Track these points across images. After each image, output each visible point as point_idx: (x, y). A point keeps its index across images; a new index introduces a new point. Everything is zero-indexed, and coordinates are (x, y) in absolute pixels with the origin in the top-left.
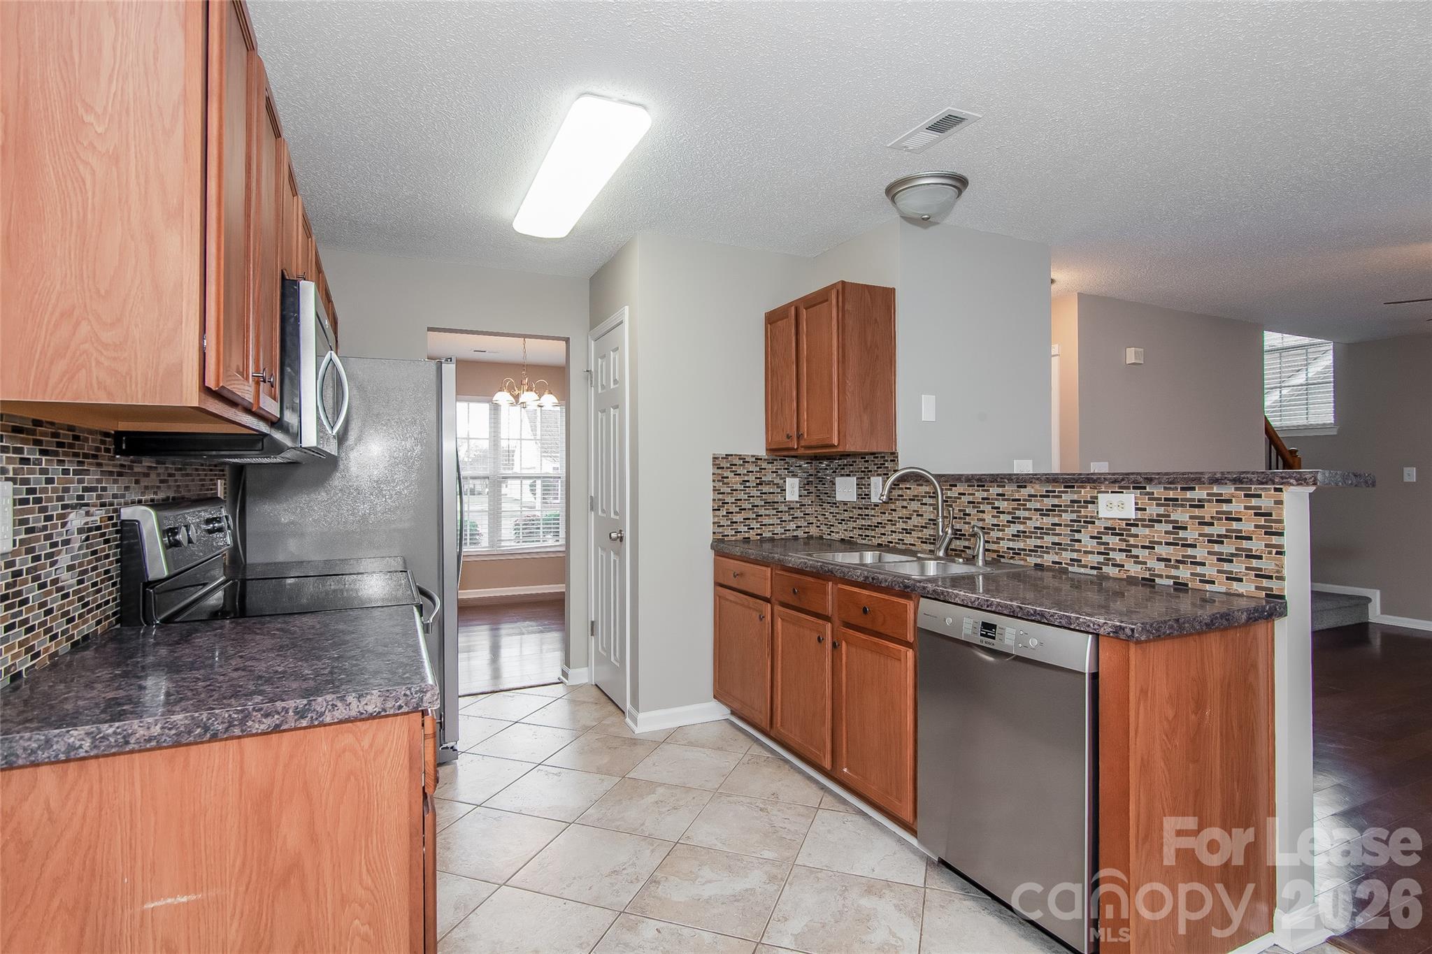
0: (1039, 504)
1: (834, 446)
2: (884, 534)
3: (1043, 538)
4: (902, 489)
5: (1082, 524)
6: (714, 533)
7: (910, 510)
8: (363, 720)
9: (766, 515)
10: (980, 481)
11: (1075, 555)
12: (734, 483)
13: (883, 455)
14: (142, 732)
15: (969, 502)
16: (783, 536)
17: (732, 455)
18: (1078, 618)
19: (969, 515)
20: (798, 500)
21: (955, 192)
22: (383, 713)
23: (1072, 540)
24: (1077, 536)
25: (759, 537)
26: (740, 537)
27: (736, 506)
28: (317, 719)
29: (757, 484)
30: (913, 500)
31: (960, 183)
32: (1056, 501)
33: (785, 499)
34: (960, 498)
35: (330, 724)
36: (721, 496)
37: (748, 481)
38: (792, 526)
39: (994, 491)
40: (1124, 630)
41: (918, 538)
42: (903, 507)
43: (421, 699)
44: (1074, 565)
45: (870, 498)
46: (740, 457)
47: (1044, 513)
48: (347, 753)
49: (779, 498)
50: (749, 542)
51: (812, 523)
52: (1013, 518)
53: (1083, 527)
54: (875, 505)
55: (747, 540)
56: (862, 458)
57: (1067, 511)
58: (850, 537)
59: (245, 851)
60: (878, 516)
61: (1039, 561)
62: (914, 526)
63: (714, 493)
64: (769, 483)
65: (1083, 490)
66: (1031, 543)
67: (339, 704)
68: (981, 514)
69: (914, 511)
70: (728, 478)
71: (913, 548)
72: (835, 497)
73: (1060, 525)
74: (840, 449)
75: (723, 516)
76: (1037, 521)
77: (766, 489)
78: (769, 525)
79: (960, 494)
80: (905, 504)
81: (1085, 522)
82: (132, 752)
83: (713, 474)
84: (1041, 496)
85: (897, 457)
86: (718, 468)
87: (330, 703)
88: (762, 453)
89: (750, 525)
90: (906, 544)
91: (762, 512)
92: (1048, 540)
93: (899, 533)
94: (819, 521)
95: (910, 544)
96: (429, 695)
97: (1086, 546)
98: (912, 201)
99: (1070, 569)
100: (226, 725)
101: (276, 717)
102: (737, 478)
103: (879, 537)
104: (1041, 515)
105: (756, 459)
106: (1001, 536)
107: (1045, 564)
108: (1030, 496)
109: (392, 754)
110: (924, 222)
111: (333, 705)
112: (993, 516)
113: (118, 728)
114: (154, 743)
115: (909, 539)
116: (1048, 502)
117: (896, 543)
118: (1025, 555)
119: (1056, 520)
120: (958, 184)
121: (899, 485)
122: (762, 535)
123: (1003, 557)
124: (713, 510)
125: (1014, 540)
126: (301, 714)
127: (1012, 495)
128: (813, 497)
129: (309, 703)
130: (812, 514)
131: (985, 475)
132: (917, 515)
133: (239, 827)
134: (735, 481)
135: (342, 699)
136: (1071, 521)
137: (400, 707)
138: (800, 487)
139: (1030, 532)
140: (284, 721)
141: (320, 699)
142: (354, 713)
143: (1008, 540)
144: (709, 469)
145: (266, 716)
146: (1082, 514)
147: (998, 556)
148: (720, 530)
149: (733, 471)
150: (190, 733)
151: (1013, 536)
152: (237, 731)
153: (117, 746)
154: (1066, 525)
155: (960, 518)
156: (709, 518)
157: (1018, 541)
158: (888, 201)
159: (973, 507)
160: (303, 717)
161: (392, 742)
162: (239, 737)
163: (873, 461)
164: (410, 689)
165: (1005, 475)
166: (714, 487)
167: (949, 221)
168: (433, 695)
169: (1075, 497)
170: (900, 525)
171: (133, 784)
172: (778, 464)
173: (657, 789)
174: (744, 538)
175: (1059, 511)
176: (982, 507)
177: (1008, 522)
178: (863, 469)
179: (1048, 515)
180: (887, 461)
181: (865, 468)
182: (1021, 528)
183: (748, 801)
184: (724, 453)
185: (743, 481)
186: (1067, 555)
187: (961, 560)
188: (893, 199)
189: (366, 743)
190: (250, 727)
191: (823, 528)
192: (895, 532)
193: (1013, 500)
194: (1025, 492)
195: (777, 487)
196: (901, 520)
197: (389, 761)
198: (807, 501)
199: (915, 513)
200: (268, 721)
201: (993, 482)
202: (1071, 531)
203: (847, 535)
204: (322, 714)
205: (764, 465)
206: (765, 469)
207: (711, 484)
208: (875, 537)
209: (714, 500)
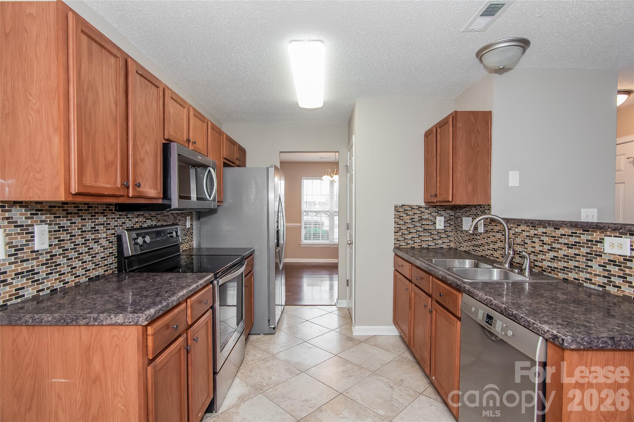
0: (566, 240)
1: (449, 202)
2: (484, 250)
3: (568, 262)
4: (493, 225)
5: (593, 256)
6: (395, 244)
7: (496, 238)
8: (117, 325)
9: (424, 236)
10: (533, 224)
11: (588, 276)
12: (406, 219)
13: (484, 206)
14: (46, 319)
15: (527, 236)
16: (434, 247)
17: (405, 205)
18: (534, 324)
19: (527, 243)
20: (443, 228)
21: (519, 49)
22: (124, 324)
23: (586, 266)
24: (590, 263)
25: (420, 247)
26: (409, 246)
27: (407, 231)
28: (100, 322)
29: (419, 220)
30: (498, 232)
31: (524, 43)
32: (577, 240)
33: (436, 228)
34: (522, 233)
35: (106, 325)
36: (398, 226)
37: (414, 218)
38: (440, 242)
39: (541, 230)
40: (558, 338)
41: (500, 254)
42: (493, 236)
43: (138, 320)
44: (587, 282)
45: (477, 230)
46: (410, 206)
47: (569, 246)
48: (115, 337)
49: (432, 227)
50: (414, 249)
51: (452, 241)
52: (551, 248)
53: (594, 258)
54: (480, 234)
55: (413, 248)
56: (475, 207)
57: (584, 247)
58: (469, 250)
59: (82, 368)
60: (481, 240)
61: (565, 276)
62: (498, 247)
63: (395, 224)
64: (426, 219)
65: (595, 234)
66: (561, 264)
67: (108, 318)
68: (533, 244)
69: (499, 239)
70: (403, 216)
71: (498, 260)
72: (462, 228)
73: (579, 255)
74: (453, 203)
75: (400, 236)
76: (565, 251)
77: (424, 222)
78: (426, 241)
79: (522, 231)
80: (494, 234)
81: (595, 255)
82: (42, 325)
83: (395, 215)
84: (568, 235)
85: (491, 207)
86: (397, 212)
87: (105, 317)
88: (423, 204)
89: (415, 241)
90: (494, 257)
91: (422, 234)
92: (572, 264)
93: (491, 250)
94: (455, 240)
95: (497, 257)
96: (141, 319)
97: (596, 271)
98: (492, 59)
99: (585, 284)
100: (71, 320)
101: (87, 320)
102: (408, 217)
103: (482, 252)
104: (568, 247)
105: (419, 207)
106: (544, 258)
107: (569, 279)
108: (561, 235)
109: (131, 340)
110: (501, 71)
111: (106, 318)
112: (540, 246)
113: (39, 316)
114: (49, 323)
115: (496, 254)
116: (573, 240)
117: (489, 256)
118: (557, 271)
119: (577, 252)
120: (522, 44)
121: (491, 223)
122: (422, 246)
123: (545, 271)
124: (395, 232)
125: (551, 262)
126: (95, 320)
127: (551, 234)
128: (453, 227)
129: (98, 316)
130: (452, 236)
131: (535, 220)
132: (500, 241)
133: (80, 359)
134: (407, 219)
135: (109, 316)
136: (587, 253)
137: (130, 322)
138: (445, 222)
139: (561, 258)
140: (90, 322)
141: (102, 315)
142: (113, 322)
143: (548, 261)
144: (393, 212)
145: (84, 319)
146: (594, 249)
147: (542, 270)
148: (398, 242)
149: (406, 213)
150: (60, 321)
151: (551, 259)
152: (74, 323)
153: (39, 323)
154: (583, 256)
155: (522, 245)
156: (392, 236)
157: (553, 262)
158: (477, 61)
159: (529, 239)
160: (96, 321)
161: (132, 335)
162: (75, 325)
163: (480, 209)
164: (134, 315)
165: (546, 221)
166: (395, 221)
167: (518, 67)
168: (143, 319)
169: (590, 238)
170: (492, 246)
171: (48, 336)
172: (431, 209)
173: (348, 364)
174: (411, 247)
175: (579, 246)
176: (534, 240)
177: (548, 250)
178: (475, 214)
179: (572, 248)
180: (486, 209)
181: (476, 213)
182: (556, 254)
183: (387, 381)
184: (400, 204)
185: (411, 218)
186: (583, 276)
187: (517, 271)
188: (481, 60)
189: (122, 334)
190: (79, 322)
191: (457, 243)
192: (489, 250)
193: (552, 237)
194: (558, 232)
195: (431, 222)
196: (492, 243)
197: (131, 343)
198: (448, 229)
199: (499, 240)
200: (84, 321)
201: (540, 225)
202: (586, 260)
203: (467, 249)
204: (102, 321)
205: (423, 210)
206: (424, 212)
207: (394, 220)
208: (479, 251)
209: (395, 227)
